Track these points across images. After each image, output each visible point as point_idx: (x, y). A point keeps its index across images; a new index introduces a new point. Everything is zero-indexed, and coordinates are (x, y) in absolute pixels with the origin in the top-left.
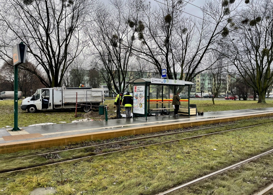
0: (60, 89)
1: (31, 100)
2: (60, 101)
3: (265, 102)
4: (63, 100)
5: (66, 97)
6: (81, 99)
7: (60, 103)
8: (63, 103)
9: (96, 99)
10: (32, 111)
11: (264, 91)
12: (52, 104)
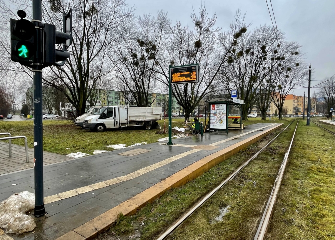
0: (125, 107)
1: (99, 118)
2: (126, 119)
3: (247, 119)
4: (129, 118)
5: (131, 115)
6: (143, 117)
7: (126, 121)
8: (129, 121)
9: (156, 117)
10: (101, 130)
11: (247, 110)
12: (118, 122)
